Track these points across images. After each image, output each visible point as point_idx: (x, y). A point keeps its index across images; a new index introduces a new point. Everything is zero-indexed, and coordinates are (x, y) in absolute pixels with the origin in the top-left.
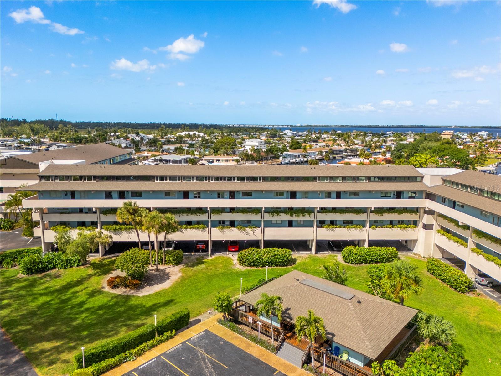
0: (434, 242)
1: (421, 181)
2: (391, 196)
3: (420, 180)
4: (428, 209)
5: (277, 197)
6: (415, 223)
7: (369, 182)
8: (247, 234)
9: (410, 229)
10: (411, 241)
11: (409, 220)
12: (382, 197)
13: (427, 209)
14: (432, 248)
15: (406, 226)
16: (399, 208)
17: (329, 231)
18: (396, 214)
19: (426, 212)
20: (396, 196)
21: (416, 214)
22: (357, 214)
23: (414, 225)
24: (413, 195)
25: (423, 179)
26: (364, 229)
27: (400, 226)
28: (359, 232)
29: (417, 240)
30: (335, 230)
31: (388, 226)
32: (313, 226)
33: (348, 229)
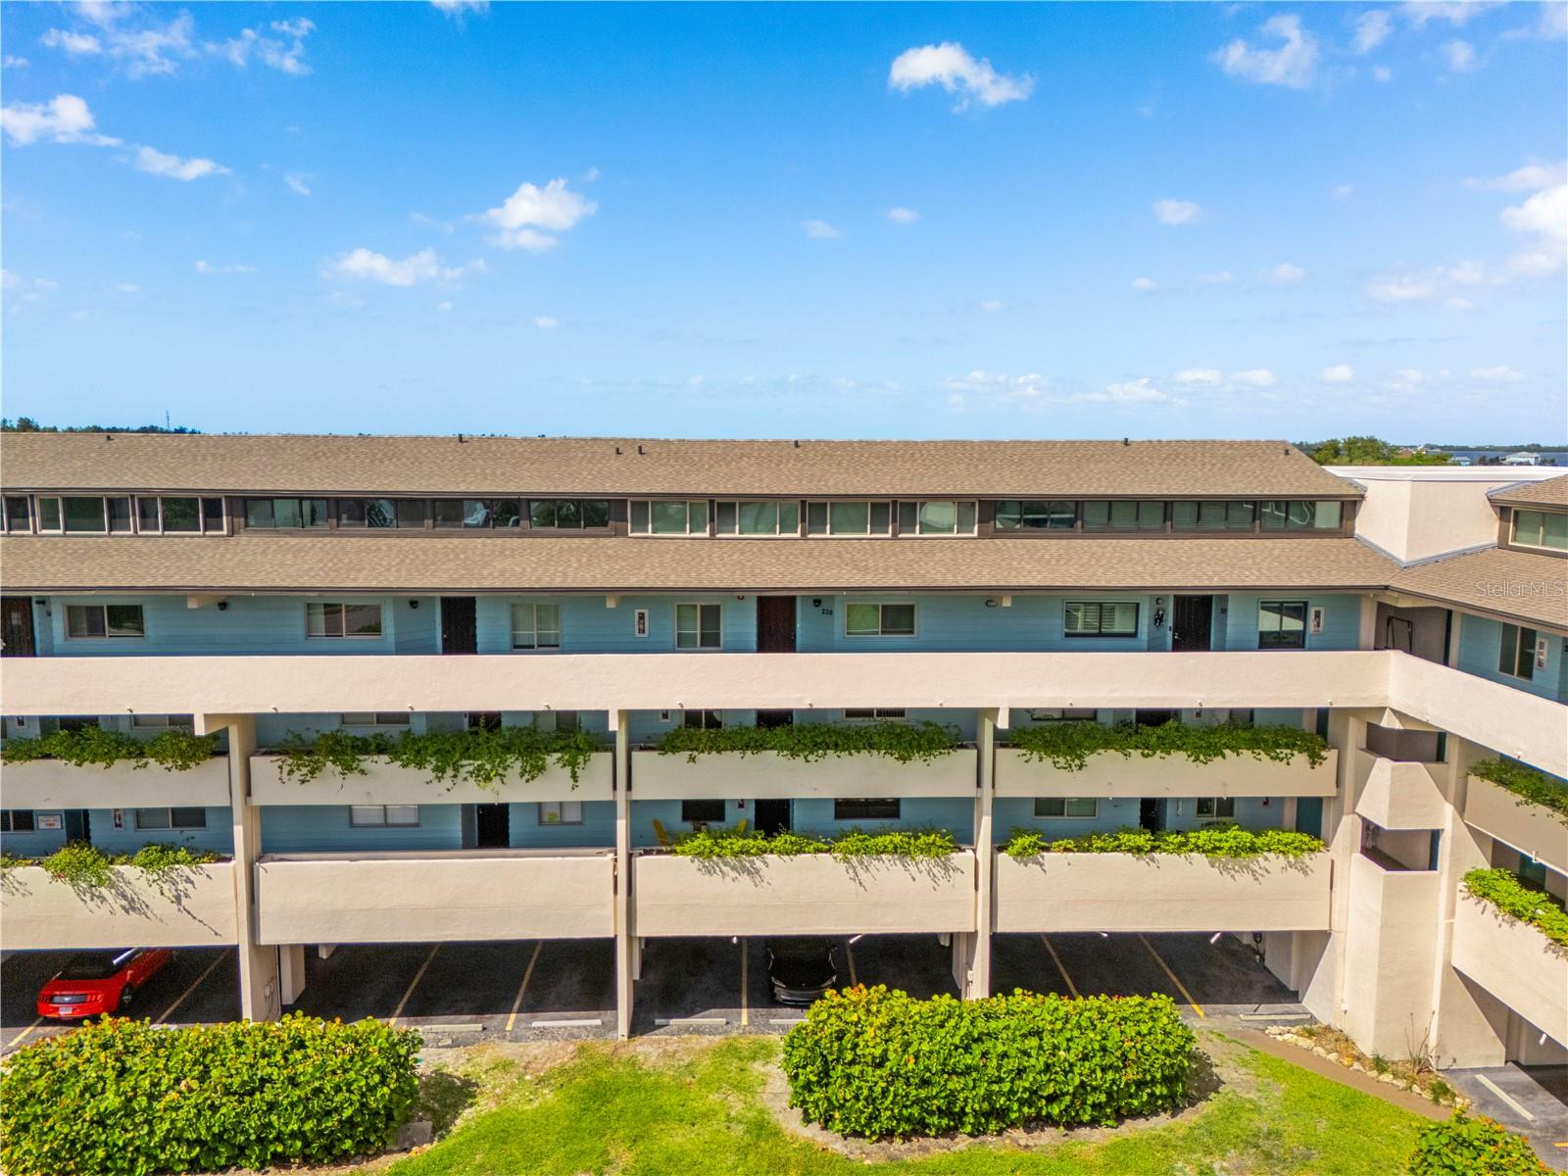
0: (1448, 954)
1: (1344, 528)
2: (1134, 635)
3: (1334, 524)
4: (1397, 725)
5: (335, 643)
6: (1310, 818)
7: (982, 535)
8: (132, 906)
9: (1273, 861)
10: (1284, 937)
11: (1267, 798)
12: (1075, 639)
13: (1389, 722)
14: (1435, 1003)
15: (1247, 837)
16: (1199, 713)
17: (717, 878)
18: (1179, 757)
19: (1380, 743)
20: (1176, 629)
21: (1315, 759)
22: (904, 759)
23: (1299, 829)
24: (1292, 624)
25: (1354, 516)
26: (962, 859)
27: (1204, 835)
28: (924, 879)
29: (1325, 936)
30: (764, 871)
31: (1124, 838)
32: (609, 842)
33: (854, 859)
